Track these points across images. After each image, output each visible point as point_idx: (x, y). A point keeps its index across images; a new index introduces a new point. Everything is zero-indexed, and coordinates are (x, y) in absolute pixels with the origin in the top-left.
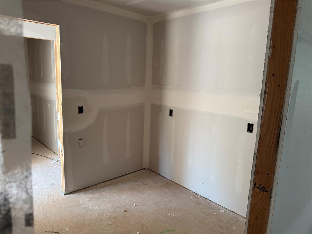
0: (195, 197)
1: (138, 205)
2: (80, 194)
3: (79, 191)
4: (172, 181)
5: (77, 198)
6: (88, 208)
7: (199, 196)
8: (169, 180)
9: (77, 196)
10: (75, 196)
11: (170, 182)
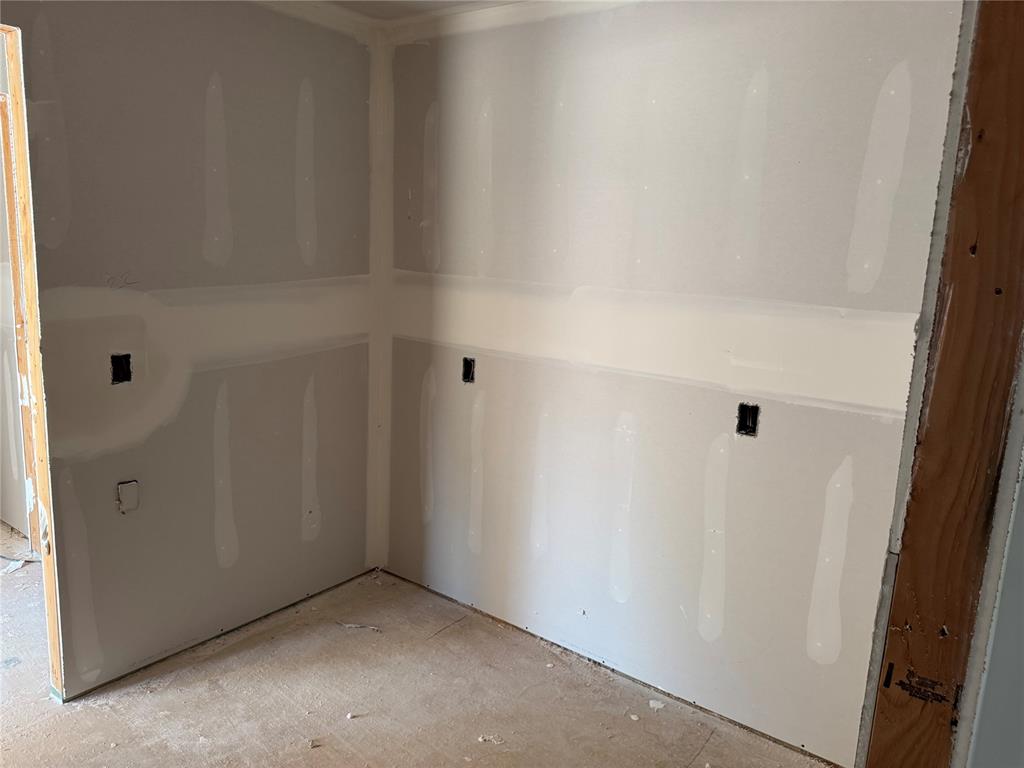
0: (561, 660)
1: (362, 716)
2: (128, 694)
3: (122, 682)
4: (475, 610)
5: (115, 711)
6: (166, 747)
7: (574, 658)
8: (464, 606)
9: (118, 702)
10: (111, 703)
11: (470, 613)
